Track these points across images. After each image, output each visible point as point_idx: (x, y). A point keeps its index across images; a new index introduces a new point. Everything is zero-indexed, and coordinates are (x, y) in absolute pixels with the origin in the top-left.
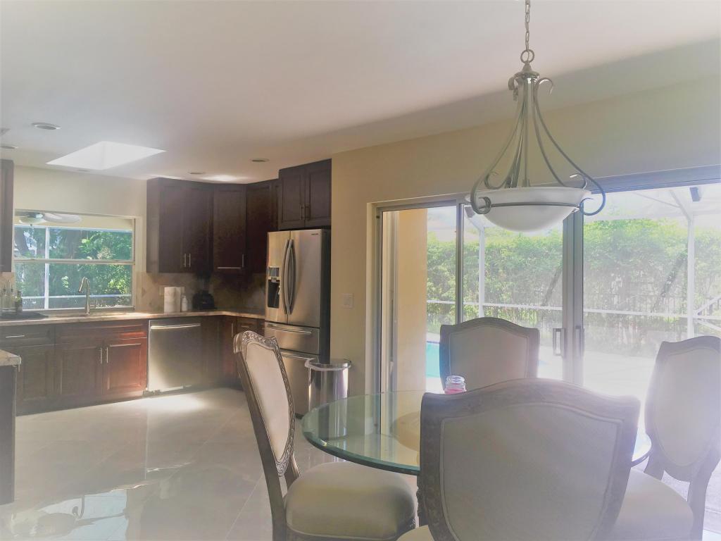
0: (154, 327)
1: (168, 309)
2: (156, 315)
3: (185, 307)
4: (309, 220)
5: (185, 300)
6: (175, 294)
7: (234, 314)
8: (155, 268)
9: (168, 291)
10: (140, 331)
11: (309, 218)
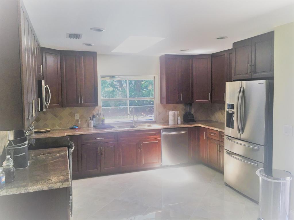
0: (164, 133)
1: (171, 123)
2: (165, 127)
3: (179, 122)
4: (254, 74)
5: (179, 118)
6: (174, 115)
7: (205, 127)
8: (164, 101)
9: (171, 113)
10: (157, 135)
11: (255, 72)
